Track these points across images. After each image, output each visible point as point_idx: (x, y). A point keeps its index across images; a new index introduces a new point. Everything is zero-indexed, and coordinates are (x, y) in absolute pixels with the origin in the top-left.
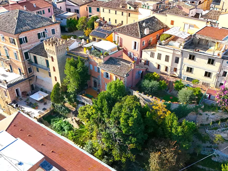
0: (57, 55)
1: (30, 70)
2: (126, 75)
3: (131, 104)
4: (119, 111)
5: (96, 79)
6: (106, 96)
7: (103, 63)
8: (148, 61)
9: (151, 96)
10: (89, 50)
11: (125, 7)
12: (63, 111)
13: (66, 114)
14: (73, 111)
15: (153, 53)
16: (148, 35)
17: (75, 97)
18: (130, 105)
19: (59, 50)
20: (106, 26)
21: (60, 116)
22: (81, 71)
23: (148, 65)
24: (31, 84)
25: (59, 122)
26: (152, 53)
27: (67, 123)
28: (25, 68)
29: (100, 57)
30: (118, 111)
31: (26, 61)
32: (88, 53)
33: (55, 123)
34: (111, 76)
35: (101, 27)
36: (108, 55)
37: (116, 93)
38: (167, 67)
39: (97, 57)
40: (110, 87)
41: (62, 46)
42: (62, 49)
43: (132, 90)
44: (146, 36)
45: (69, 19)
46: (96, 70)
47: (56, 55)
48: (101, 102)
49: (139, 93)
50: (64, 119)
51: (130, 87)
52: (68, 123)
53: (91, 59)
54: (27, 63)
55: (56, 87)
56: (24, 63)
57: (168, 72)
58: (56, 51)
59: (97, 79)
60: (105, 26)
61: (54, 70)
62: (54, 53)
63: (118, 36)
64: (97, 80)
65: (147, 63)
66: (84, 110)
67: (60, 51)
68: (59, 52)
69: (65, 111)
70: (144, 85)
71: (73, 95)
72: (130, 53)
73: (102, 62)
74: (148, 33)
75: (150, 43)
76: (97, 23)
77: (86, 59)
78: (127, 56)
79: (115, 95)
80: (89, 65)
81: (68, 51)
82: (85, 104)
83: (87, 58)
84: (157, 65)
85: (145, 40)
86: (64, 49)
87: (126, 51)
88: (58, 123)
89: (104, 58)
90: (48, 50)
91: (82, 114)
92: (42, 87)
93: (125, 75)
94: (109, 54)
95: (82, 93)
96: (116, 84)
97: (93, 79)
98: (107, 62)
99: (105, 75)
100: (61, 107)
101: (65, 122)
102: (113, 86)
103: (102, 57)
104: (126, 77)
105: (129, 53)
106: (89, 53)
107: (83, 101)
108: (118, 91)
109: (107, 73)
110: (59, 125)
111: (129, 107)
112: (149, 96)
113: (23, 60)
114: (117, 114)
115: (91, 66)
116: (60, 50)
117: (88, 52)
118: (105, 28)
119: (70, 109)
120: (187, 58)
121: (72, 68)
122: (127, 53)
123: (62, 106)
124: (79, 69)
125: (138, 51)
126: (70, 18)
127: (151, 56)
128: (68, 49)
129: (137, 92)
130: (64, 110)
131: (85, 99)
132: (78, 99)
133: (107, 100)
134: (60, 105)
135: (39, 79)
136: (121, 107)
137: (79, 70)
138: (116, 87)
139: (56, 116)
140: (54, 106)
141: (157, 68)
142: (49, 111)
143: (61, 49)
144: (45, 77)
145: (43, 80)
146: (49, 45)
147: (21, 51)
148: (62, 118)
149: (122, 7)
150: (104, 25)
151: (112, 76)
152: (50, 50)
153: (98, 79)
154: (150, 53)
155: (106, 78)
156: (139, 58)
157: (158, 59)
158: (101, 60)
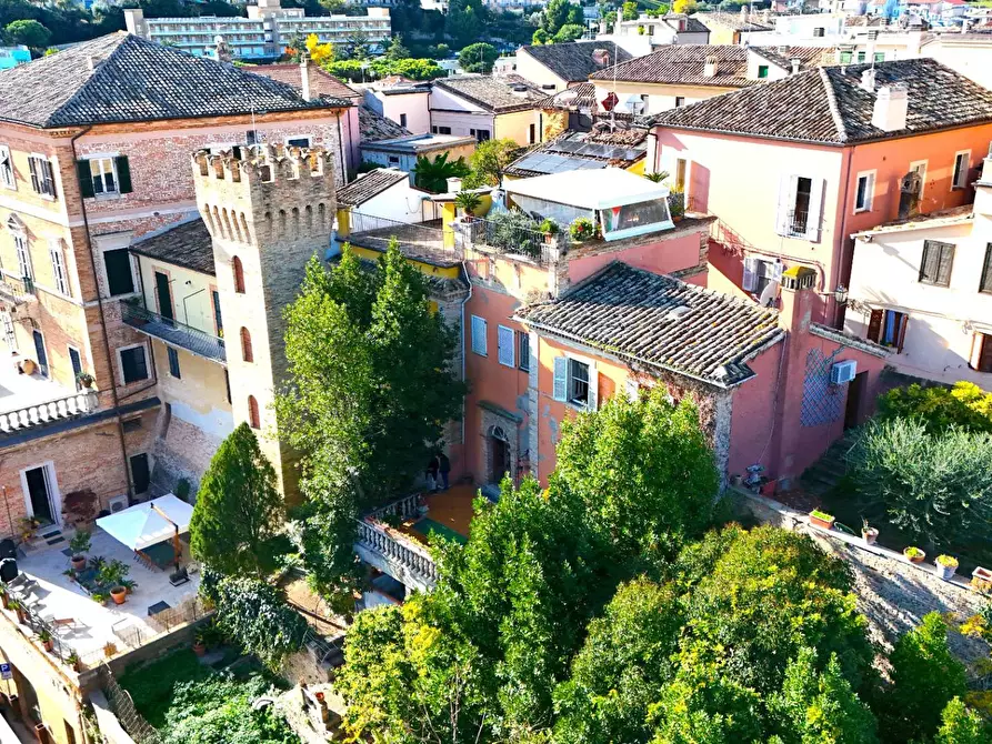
0: (261, 246)
1: (134, 366)
2: (727, 367)
3: (766, 604)
4: (647, 657)
5: (503, 423)
6: (536, 514)
7: (556, 295)
8: (899, 315)
9: (953, 562)
10: (468, 211)
11: (732, 73)
12: (263, 632)
13: (276, 658)
14: (329, 640)
15: (942, 246)
16: (897, 135)
17: (346, 534)
18: (758, 616)
19: (282, 212)
20: (613, 125)
21: (245, 668)
22: (392, 341)
23: (894, 345)
24: (134, 451)
25: (224, 711)
26: (933, 249)
27: (273, 726)
28: (103, 347)
29: (535, 251)
30: (638, 659)
31: (113, 303)
32: (464, 237)
33: (195, 713)
34: (606, 385)
35: (581, 136)
36: (598, 240)
37: (633, 497)
39: (515, 256)
40: (585, 447)
41: (299, 192)
42: (302, 210)
43: (774, 505)
44: (886, 136)
45: (432, 158)
46: (508, 358)
47: (254, 240)
48: (495, 566)
49: (832, 527)
50: (261, 692)
51: (756, 478)
52: (279, 727)
53: (482, 273)
54: (115, 322)
55: (227, 452)
56: (97, 316)
58: (257, 213)
59: (510, 418)
60: (607, 128)
61: (248, 357)
62: (248, 234)
63: (682, 155)
64: (510, 430)
65: (889, 327)
66: (384, 637)
67: (283, 222)
68: (276, 224)
69: (274, 631)
70: (880, 456)
71: (331, 515)
72: (761, 264)
73: (551, 289)
74: (901, 126)
75: (911, 190)
76: (560, 116)
77: (444, 276)
78: (740, 286)
79: (621, 521)
80: (468, 322)
81: (344, 234)
82: (408, 590)
83: (455, 270)
84: (979, 339)
85: (874, 171)
86: (315, 216)
87: (732, 252)
88: (209, 716)
89: (564, 254)
90: (212, 210)
91: (364, 668)
92: (186, 473)
93: (721, 372)
94: (608, 237)
95: (399, 513)
96: (632, 424)
97: (485, 422)
98: (583, 293)
99: (563, 381)
100: (255, 605)
101: (261, 715)
102: (608, 440)
103: (551, 248)
104: (723, 385)
105: (753, 268)
106: (469, 231)
107: (393, 567)
108: (647, 483)
109: (579, 370)
110: (209, 731)
111: (745, 631)
112: (930, 560)
113: (92, 295)
114: (620, 692)
115: (480, 325)
116: (289, 213)
117: (461, 225)
118: (604, 136)
119: (311, 620)
121: (331, 313)
122: (740, 269)
123: (259, 593)
124: (383, 325)
125: (819, 241)
126: (438, 157)
127: (922, 275)
128: (344, 223)
129: (815, 521)
130: (266, 623)
131: (406, 556)
132: (364, 553)
133: (548, 555)
134: (247, 588)
135: (181, 425)
136: (666, 626)
137: (382, 335)
138: (630, 450)
139: (219, 666)
140: (215, 596)
141: (975, 364)
142: (185, 625)
143: (295, 210)
144: (208, 409)
145: (195, 430)
146: (221, 177)
147: (84, 238)
148: (254, 684)
149: (718, 74)
150: (601, 122)
151: (612, 384)
152: (225, 210)
153: (519, 423)
154: (912, 251)
155: (570, 405)
156: (823, 298)
157: (981, 295)
158: (547, 270)
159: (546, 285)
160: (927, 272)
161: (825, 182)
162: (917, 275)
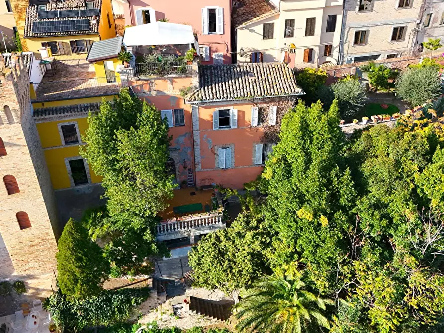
0: (21, 121)
7: (198, 86)
8: (260, 53)
9: (367, 118)
14: (150, 285)
15: (269, 24)
26: (266, 26)
29: (184, 71)
32: (129, 75)
34: (241, 114)
35: (44, 8)
38: (312, 49)
39: (169, 76)
53: (146, 90)
57: (313, 63)
58: (19, 102)
59: (173, 150)
63: (146, 9)
64: (174, 155)
65: (257, 59)
67: (23, 102)
73: (195, 84)
99: (217, 121)
103: (192, 66)
106: (131, 72)
107: (184, 233)
109: (223, 113)
112: (361, 121)
117: (125, 70)
120: (354, 9)
125: (224, 33)
127: (264, 37)
128: (33, 92)
151: (244, 113)
153: (179, 150)
154: (259, 29)
155: (220, 129)
156: (229, 55)
157: (286, 38)
158: (192, 77)
159: (191, 84)
160: (265, 35)
161: (223, 9)
162: (262, 37)
